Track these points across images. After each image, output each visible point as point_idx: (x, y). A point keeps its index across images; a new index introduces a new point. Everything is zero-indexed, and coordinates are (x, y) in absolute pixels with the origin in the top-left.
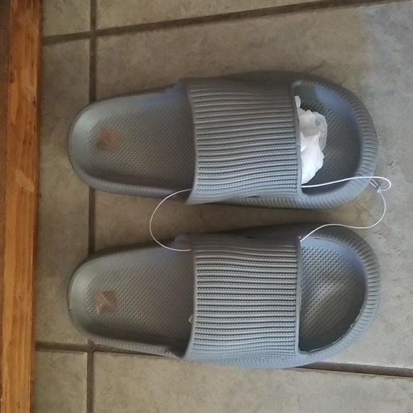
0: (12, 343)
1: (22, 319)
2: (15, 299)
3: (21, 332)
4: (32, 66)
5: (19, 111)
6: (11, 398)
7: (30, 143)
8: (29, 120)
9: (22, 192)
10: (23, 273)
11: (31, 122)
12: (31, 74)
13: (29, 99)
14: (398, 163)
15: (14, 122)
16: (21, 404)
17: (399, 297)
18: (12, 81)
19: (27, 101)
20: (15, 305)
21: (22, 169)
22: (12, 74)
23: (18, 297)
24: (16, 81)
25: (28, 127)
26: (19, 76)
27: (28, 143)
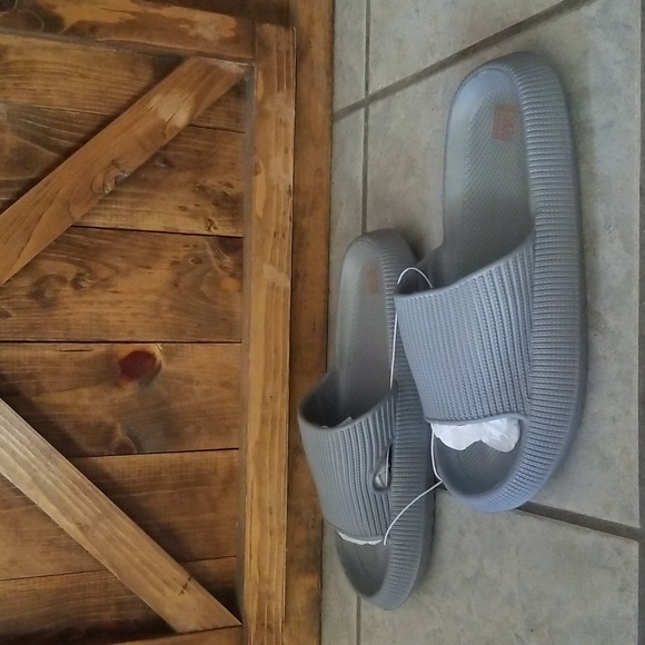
0: (260, 443)
1: (274, 420)
2: (263, 397)
3: (273, 433)
4: (286, 152)
5: (267, 203)
6: (260, 501)
7: (284, 236)
8: (282, 211)
9: (273, 286)
10: (276, 371)
11: (285, 213)
12: (285, 162)
13: (281, 188)
14: (617, 227)
15: (260, 214)
16: (275, 509)
18: (257, 173)
19: (278, 190)
20: (264, 404)
21: (272, 262)
22: (257, 165)
23: (268, 398)
24: (263, 171)
25: (281, 218)
26: (267, 165)
27: (280, 236)
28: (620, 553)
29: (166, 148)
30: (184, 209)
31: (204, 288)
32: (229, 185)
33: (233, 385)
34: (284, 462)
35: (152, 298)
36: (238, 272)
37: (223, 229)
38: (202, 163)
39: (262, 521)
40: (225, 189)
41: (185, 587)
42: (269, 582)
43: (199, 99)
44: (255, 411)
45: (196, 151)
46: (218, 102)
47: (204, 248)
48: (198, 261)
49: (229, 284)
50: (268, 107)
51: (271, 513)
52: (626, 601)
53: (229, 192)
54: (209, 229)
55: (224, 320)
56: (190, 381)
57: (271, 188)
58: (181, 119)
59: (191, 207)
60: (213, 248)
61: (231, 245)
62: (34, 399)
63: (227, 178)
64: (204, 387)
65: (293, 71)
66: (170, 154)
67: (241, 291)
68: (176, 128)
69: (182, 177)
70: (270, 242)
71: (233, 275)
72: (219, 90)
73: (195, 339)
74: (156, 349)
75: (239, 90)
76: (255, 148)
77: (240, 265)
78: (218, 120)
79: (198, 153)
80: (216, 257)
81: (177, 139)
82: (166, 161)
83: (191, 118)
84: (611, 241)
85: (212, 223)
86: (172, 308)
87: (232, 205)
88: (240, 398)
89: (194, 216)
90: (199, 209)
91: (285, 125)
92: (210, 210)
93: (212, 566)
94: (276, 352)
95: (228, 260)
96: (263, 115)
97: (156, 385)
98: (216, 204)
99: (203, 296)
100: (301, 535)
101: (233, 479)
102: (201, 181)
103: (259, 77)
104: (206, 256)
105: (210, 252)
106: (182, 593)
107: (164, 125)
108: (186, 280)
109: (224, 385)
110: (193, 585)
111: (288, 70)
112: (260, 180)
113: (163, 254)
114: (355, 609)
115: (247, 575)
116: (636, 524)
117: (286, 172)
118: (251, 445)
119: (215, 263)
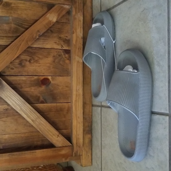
0: (76, 101)
1: (79, 95)
2: (76, 89)
3: (79, 98)
4: (81, 28)
5: (76, 41)
6: (76, 115)
8: (80, 43)
9: (78, 62)
10: (79, 83)
11: (81, 43)
12: (81, 30)
13: (80, 37)
14: (162, 39)
15: (75, 44)
16: (80, 117)
17: (162, 87)
18: (73, 33)
19: (79, 38)
20: (77, 91)
21: (78, 56)
22: (73, 31)
23: (78, 90)
24: (75, 33)
25: (80, 45)
26: (76, 31)
27: (80, 49)
28: (164, 119)
29: (51, 27)
30: (56, 43)
31: (61, 62)
32: (67, 37)
33: (69, 87)
34: (82, 105)
35: (48, 65)
36: (70, 59)
37: (65, 48)
38: (60, 31)
39: (77, 120)
40: (66, 38)
41: (58, 136)
42: (79, 135)
43: (59, 15)
44: (74, 93)
45: (58, 28)
46: (63, 16)
47: (61, 52)
48: (60, 56)
49: (67, 61)
50: (76, 16)
51: (79, 118)
52: (166, 131)
53: (67, 38)
54: (62, 48)
55: (66, 70)
56: (58, 86)
57: (77, 37)
58: (55, 20)
59: (58, 42)
60: (63, 52)
61: (68, 52)
62: (20, 90)
63: (66, 35)
64: (61, 87)
65: (82, 8)
66: (52, 29)
67: (70, 63)
68: (54, 22)
69: (55, 35)
70: (77, 50)
71: (68, 59)
72: (64, 13)
73: (59, 75)
74: (50, 78)
75: (69, 13)
76: (73, 27)
77: (70, 57)
78: (64, 20)
79: (59, 29)
80: (64, 55)
81: (54, 25)
82: (51, 31)
83: (57, 20)
84: (161, 43)
85: (63, 46)
86: (53, 68)
87: (68, 42)
88: (71, 90)
89: (58, 44)
90: (59, 43)
91: (81, 21)
92: (62, 43)
93: (64, 131)
94: (79, 78)
95: (67, 55)
96: (75, 19)
97: (50, 86)
98: (64, 41)
99: (61, 64)
100: (87, 124)
101: (69, 110)
102: (60, 36)
103: (74, 9)
104: (61, 54)
105: (62, 54)
106: (58, 137)
107: (50, 22)
108: (56, 61)
109: (67, 87)
110: (60, 135)
111: (81, 8)
112: (74, 35)
113: (51, 54)
114: (100, 142)
115: (73, 133)
116: (168, 112)
117: (81, 33)
118: (74, 101)
119: (64, 56)
